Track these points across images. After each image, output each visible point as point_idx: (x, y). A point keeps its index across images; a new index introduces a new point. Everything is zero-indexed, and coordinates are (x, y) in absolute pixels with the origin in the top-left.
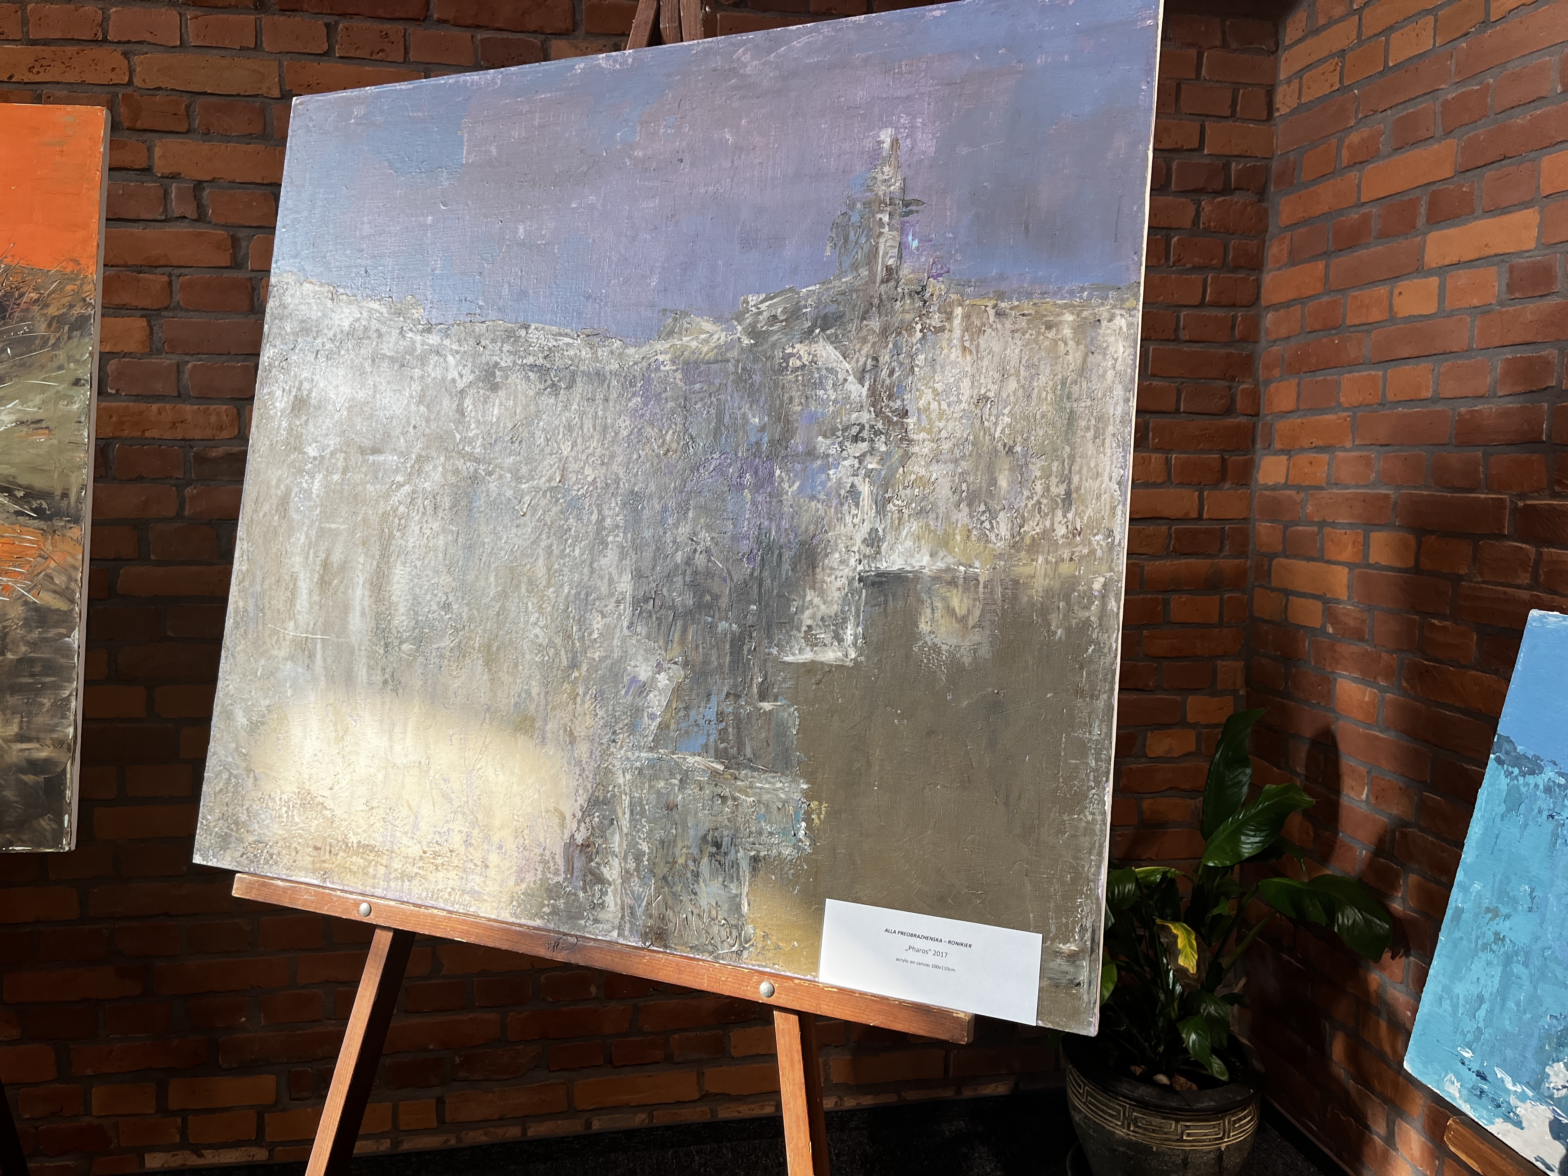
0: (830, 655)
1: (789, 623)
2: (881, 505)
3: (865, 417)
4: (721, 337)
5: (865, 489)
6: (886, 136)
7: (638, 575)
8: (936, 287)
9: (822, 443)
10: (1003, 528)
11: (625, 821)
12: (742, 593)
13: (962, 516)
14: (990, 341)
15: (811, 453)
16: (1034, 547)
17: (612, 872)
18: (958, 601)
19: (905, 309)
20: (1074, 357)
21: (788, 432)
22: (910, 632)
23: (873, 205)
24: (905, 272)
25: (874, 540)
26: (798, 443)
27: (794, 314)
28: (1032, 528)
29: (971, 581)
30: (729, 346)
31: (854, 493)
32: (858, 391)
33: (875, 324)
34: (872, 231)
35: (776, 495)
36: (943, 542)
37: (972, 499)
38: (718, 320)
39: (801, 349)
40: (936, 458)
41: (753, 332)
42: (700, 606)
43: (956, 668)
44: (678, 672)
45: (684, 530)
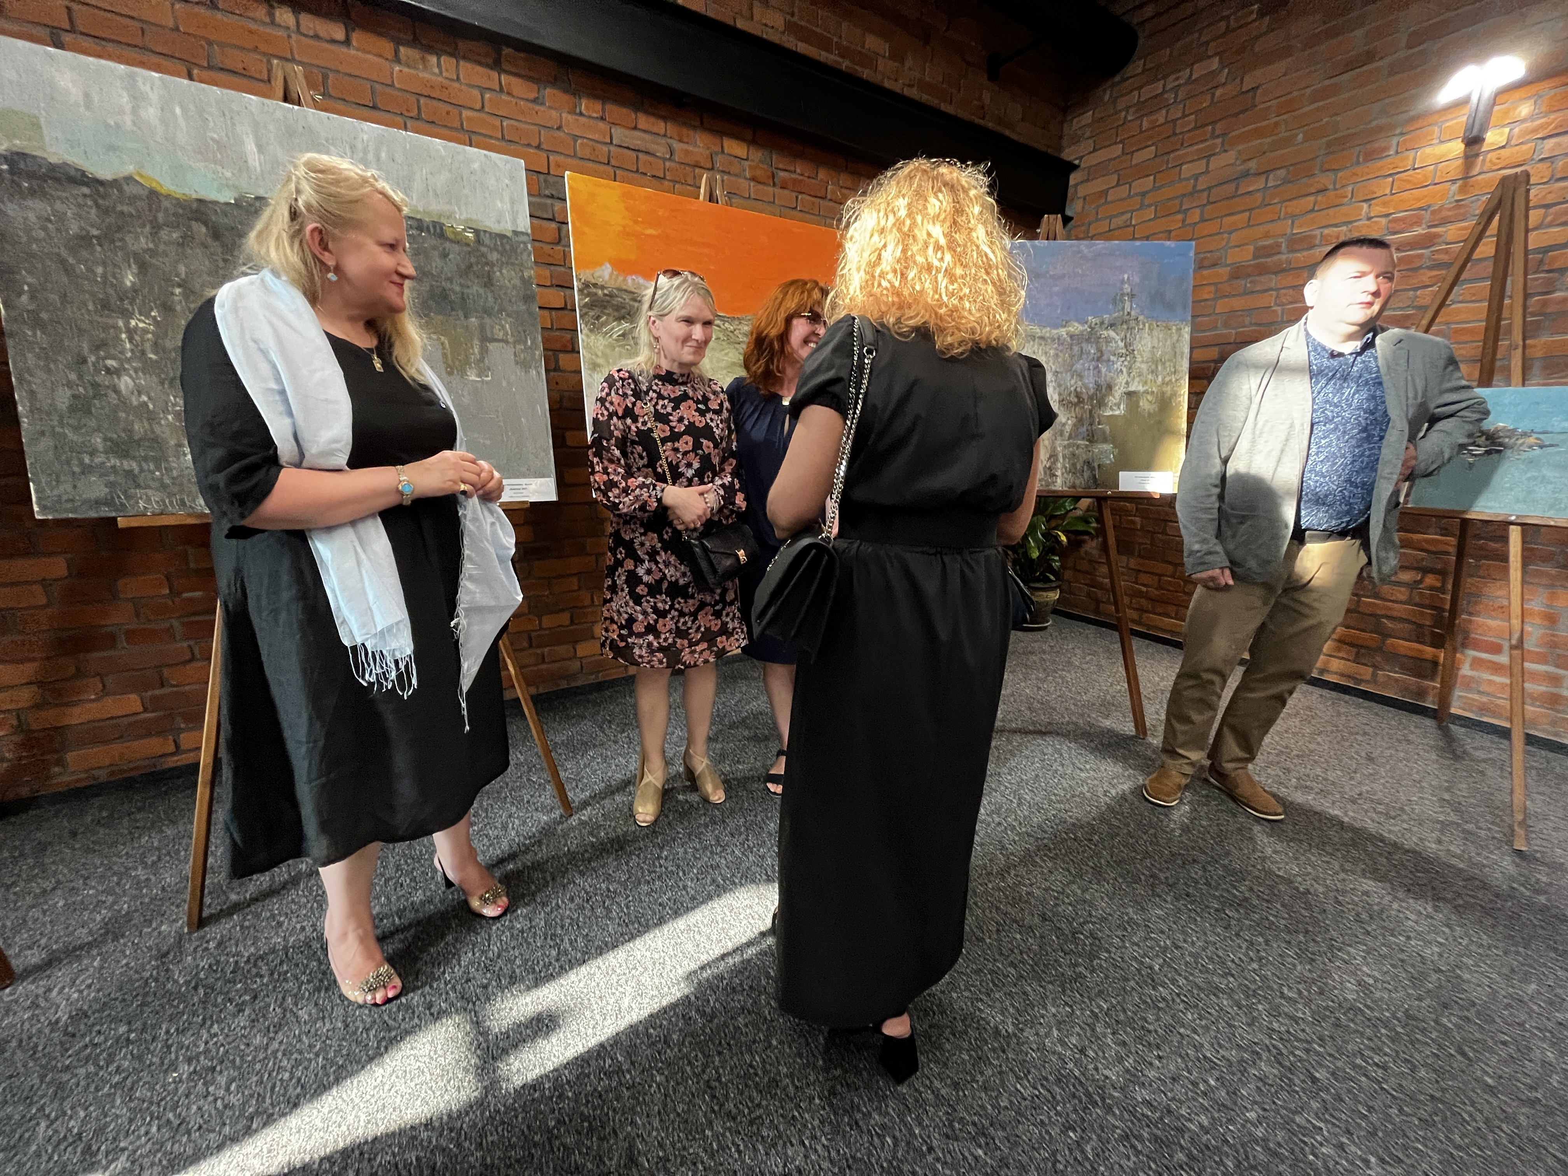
0: (1117, 413)
1: (1106, 405)
2: (1129, 374)
3: (1124, 351)
4: (1081, 328)
5: (1124, 370)
6: (1126, 276)
7: (1060, 394)
8: (1141, 318)
9: (1112, 358)
10: (1160, 379)
11: (1061, 460)
12: (1091, 398)
13: (1150, 377)
14: (1155, 333)
15: (1109, 360)
16: (1167, 384)
17: (1059, 473)
18: (1150, 398)
19: (1132, 323)
20: (1175, 338)
21: (1102, 355)
22: (1138, 406)
23: (1123, 295)
24: (1133, 313)
25: (1127, 383)
26: (1105, 357)
27: (1102, 323)
28: (1167, 379)
29: (1153, 392)
30: (1082, 331)
31: (1121, 371)
32: (1122, 344)
33: (1125, 326)
34: (1122, 301)
35: (1099, 372)
36: (1146, 383)
37: (1152, 372)
38: (1079, 323)
39: (1105, 332)
40: (1143, 362)
41: (1090, 327)
42: (1079, 402)
43: (1149, 414)
44: (1074, 420)
45: (1073, 382)
